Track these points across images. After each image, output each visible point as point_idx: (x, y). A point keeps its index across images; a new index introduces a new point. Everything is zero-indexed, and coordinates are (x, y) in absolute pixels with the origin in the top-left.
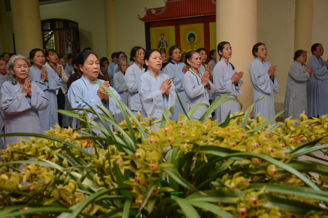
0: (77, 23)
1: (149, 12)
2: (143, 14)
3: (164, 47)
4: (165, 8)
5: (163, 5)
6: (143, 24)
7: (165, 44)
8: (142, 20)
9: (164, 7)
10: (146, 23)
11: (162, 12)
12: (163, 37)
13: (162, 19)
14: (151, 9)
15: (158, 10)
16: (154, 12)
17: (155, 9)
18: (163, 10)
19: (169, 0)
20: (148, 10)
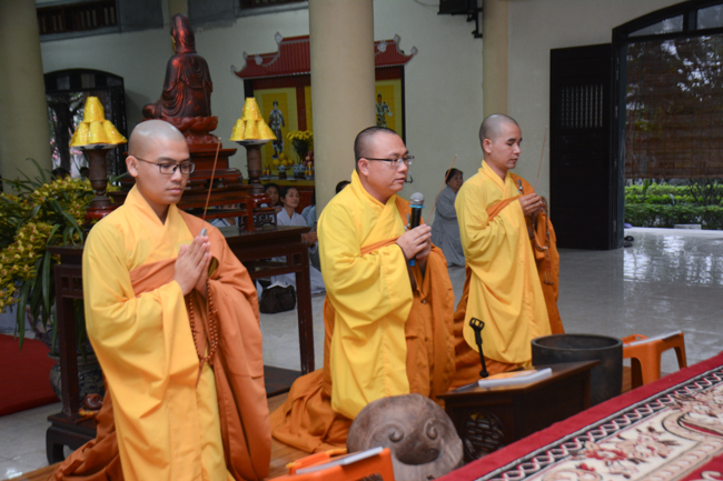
0: (121, 79)
1: (250, 60)
2: (241, 65)
3: (279, 127)
4: (279, 55)
5: (274, 48)
7: (280, 121)
8: (240, 75)
9: (276, 54)
10: (245, 82)
11: (272, 62)
12: (276, 107)
13: (273, 73)
14: (253, 56)
15: (267, 57)
16: (259, 61)
17: (261, 55)
18: (276, 59)
19: (285, 40)
20: (249, 56)
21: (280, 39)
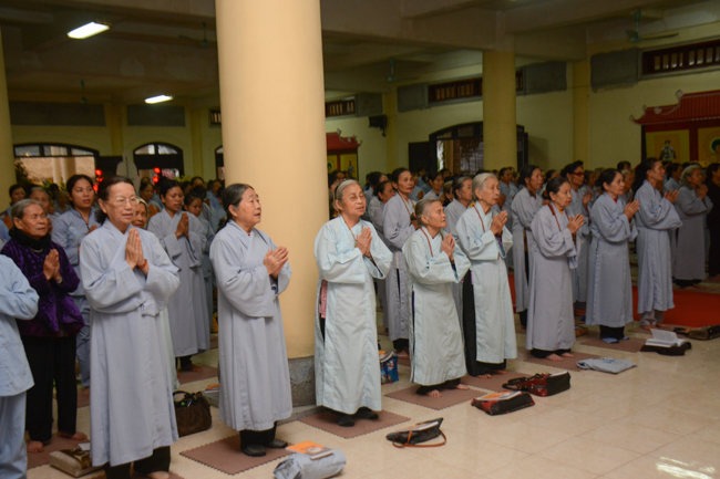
0: (522, 128)
1: (650, 111)
2: (639, 114)
4: (679, 106)
6: (638, 128)
7: (671, 155)
8: (638, 122)
9: (675, 105)
10: (643, 127)
11: (672, 111)
12: (667, 145)
14: (652, 108)
15: (665, 109)
16: (658, 112)
17: (660, 107)
18: (675, 109)
19: (685, 95)
20: (649, 108)
21: (680, 95)
